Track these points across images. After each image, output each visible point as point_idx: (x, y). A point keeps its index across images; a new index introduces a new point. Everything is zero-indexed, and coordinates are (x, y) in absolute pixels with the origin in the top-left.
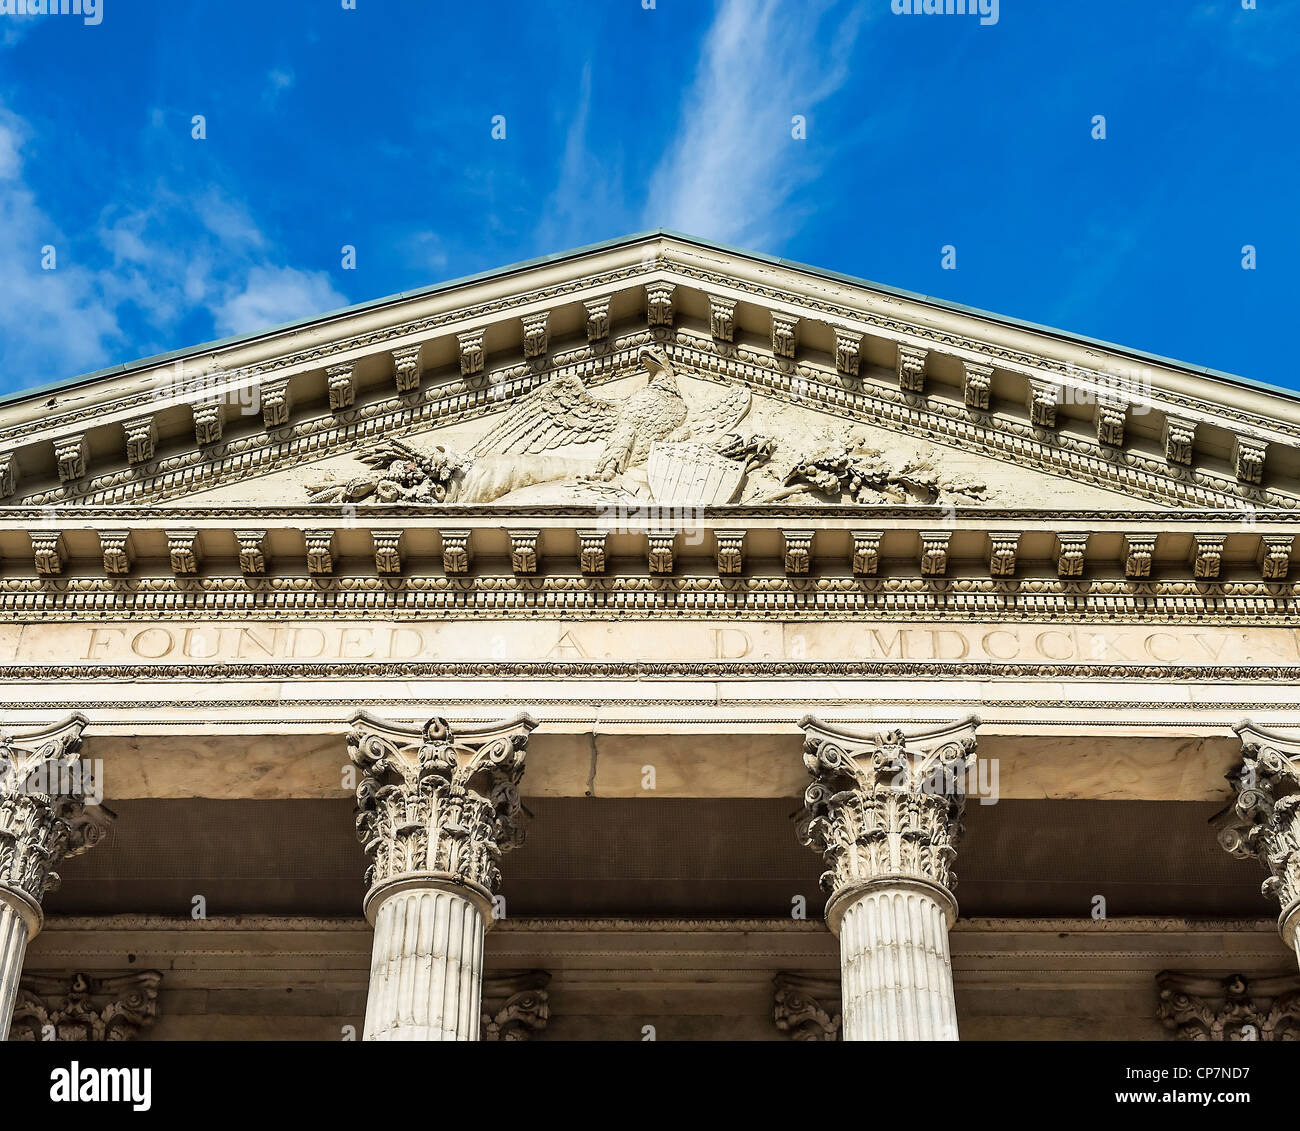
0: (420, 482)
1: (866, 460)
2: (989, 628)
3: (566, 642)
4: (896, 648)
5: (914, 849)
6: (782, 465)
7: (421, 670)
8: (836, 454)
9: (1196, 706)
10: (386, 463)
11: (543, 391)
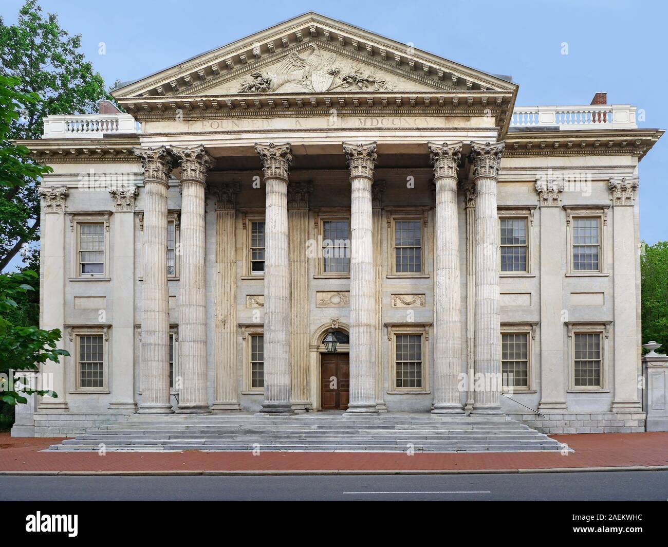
0: (263, 84)
1: (359, 75)
2: (383, 118)
3: (297, 123)
4: (364, 124)
5: (364, 169)
6: (342, 77)
7: (268, 131)
8: (353, 74)
9: (421, 136)
10: (257, 78)
11: (289, 55)
